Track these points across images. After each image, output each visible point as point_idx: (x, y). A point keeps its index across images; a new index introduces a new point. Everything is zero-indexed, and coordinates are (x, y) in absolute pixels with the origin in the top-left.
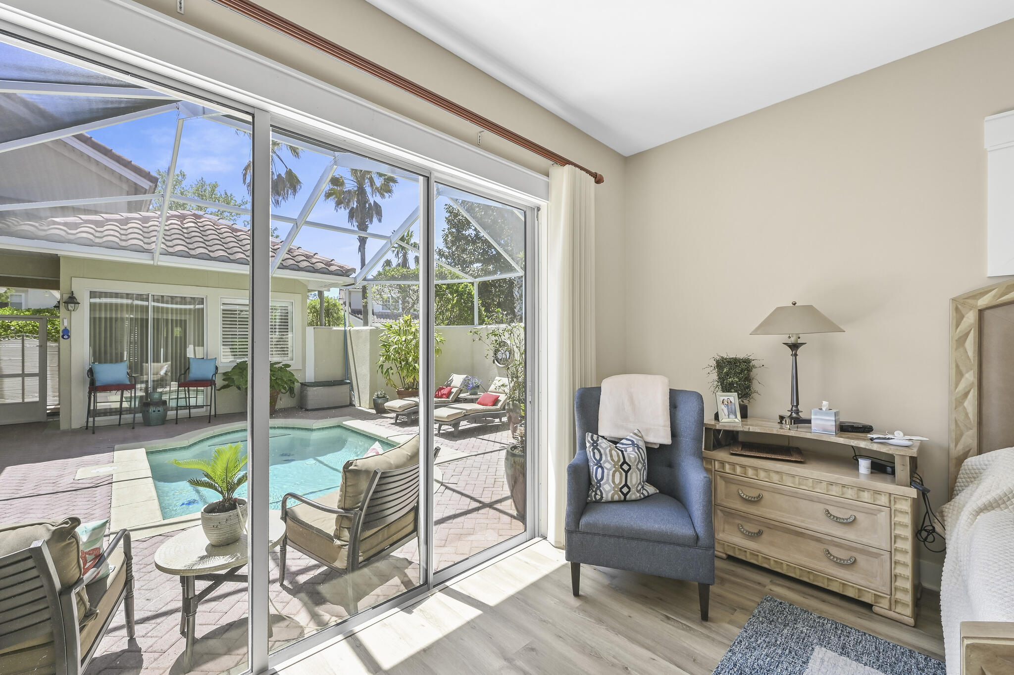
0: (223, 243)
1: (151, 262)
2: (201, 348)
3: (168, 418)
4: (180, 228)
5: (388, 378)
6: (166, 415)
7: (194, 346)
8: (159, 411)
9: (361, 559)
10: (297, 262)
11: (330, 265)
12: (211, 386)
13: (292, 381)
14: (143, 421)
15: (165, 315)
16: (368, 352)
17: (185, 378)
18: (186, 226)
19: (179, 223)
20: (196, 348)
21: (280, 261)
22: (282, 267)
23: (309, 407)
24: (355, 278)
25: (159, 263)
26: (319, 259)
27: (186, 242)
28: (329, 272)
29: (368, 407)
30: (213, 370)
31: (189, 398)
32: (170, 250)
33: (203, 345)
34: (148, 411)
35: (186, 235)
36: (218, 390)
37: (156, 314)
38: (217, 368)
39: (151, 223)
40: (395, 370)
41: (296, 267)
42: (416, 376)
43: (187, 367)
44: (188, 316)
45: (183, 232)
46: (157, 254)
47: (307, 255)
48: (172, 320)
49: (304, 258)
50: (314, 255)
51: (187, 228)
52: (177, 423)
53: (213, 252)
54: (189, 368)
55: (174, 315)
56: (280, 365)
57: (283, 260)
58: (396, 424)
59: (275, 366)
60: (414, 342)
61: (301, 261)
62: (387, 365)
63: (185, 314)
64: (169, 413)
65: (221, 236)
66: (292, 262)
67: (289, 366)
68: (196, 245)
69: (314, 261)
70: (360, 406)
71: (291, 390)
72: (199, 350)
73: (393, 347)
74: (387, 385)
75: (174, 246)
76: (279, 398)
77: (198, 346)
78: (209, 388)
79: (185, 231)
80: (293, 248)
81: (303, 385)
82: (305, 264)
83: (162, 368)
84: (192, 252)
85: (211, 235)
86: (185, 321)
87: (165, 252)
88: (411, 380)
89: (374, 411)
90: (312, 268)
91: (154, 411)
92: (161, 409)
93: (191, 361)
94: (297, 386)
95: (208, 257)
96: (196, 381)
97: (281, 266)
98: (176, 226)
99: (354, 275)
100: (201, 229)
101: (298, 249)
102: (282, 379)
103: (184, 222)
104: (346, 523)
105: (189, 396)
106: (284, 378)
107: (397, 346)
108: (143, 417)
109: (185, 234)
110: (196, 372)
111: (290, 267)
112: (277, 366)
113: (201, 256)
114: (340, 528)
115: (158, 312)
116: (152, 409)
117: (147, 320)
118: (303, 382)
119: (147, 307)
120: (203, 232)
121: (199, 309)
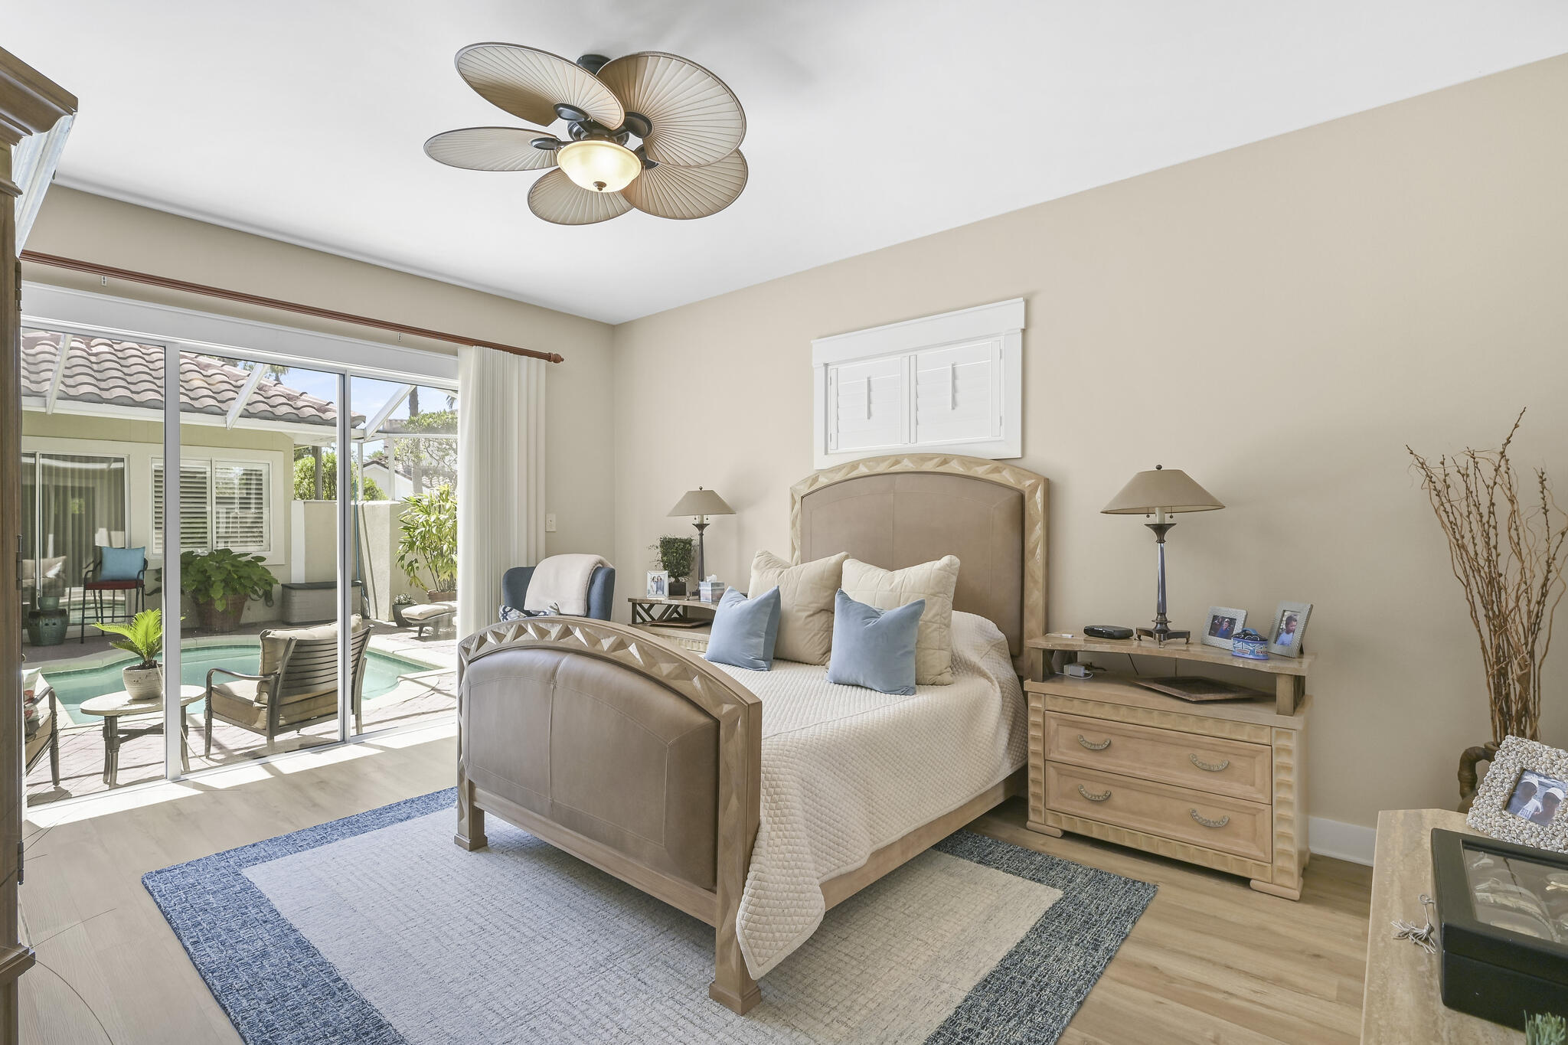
0: (155, 378)
1: (43, 410)
2: (120, 533)
3: (67, 636)
4: (85, 355)
5: (412, 574)
6: (64, 631)
7: (109, 530)
8: (54, 624)
9: (281, 722)
10: (271, 406)
11: (325, 411)
12: (136, 587)
13: (270, 582)
14: (29, 641)
15: (61, 479)
16: (388, 538)
17: (94, 576)
18: (95, 350)
19: (83, 346)
20: (113, 533)
21: (244, 406)
22: (247, 415)
23: (296, 620)
24: (364, 430)
25: (55, 411)
26: (308, 401)
27: (95, 378)
28: (321, 421)
29: (387, 619)
30: (139, 565)
31: (102, 608)
32: (72, 392)
33: (123, 529)
34: (37, 625)
35: (95, 367)
36: (148, 595)
37: (46, 478)
38: (146, 562)
39: (38, 349)
40: (422, 562)
41: (270, 415)
42: (453, 572)
43: (98, 561)
44: (98, 481)
45: (90, 361)
46: (51, 399)
47: (290, 394)
48: (73, 488)
49: (284, 400)
50: (301, 395)
51: (96, 355)
52: (82, 643)
53: (138, 393)
54: (101, 562)
55: (77, 480)
56: (249, 558)
57: (248, 404)
58: (420, 638)
59: (239, 559)
60: (450, 523)
61: (278, 405)
62: (410, 557)
63: (94, 478)
64: (69, 629)
65: (151, 366)
66: (262, 407)
67: (262, 559)
68: (111, 383)
69: (300, 404)
70: (377, 619)
71: (268, 596)
72: (117, 536)
73: (419, 531)
74: (411, 585)
75: (77, 385)
76: (245, 608)
77: (116, 529)
78: (134, 591)
79: (93, 359)
80: (268, 384)
81: (288, 588)
82: (284, 409)
83: (50, 567)
84: (106, 395)
85: (136, 366)
86: (93, 488)
87: (63, 395)
88: (446, 577)
89: (394, 624)
90: (295, 416)
91: (47, 625)
92: (57, 620)
93: (105, 552)
94: (277, 589)
95: (131, 402)
96: (113, 580)
97: (246, 413)
98: (79, 353)
99: (362, 426)
100: (120, 354)
101: (275, 386)
102: (249, 578)
103: (92, 343)
104: (265, 688)
105: (102, 605)
106: (253, 577)
107: (424, 529)
108: (30, 634)
109: (94, 365)
110: (113, 567)
111: (260, 415)
112: (244, 559)
113: (121, 400)
114: (260, 692)
115: (50, 475)
116: (42, 622)
117: (33, 487)
118: (286, 582)
119: (33, 466)
120: (121, 360)
121: (116, 470)
